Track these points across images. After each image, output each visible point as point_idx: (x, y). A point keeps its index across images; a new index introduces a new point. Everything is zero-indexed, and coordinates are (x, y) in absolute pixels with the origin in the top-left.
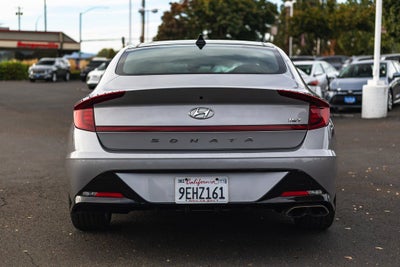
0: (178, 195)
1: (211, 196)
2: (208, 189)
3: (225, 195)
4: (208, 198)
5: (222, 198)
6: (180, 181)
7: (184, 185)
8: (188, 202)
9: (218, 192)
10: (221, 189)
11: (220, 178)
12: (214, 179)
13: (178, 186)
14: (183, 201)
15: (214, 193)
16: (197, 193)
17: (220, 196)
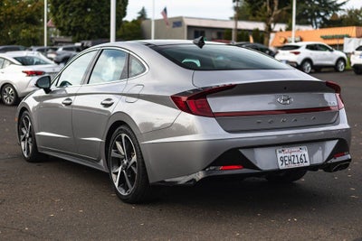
0: (280, 163)
1: (299, 161)
2: (297, 156)
3: (308, 160)
4: (298, 163)
5: (306, 162)
6: (280, 152)
7: (282, 155)
8: (287, 167)
9: (303, 157)
10: (304, 155)
11: (302, 148)
12: (299, 149)
13: (279, 155)
14: (284, 167)
15: (301, 159)
16: (291, 160)
17: (304, 161)
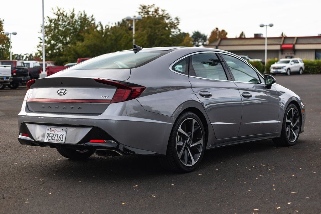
0: (46, 137)
1: (58, 139)
2: (58, 135)
3: (64, 139)
4: (57, 140)
5: (62, 140)
6: (48, 130)
7: (49, 132)
9: (61, 137)
10: (63, 135)
11: (64, 129)
12: (61, 129)
13: (47, 132)
14: (48, 141)
15: (60, 137)
16: (53, 137)
17: (61, 139)
